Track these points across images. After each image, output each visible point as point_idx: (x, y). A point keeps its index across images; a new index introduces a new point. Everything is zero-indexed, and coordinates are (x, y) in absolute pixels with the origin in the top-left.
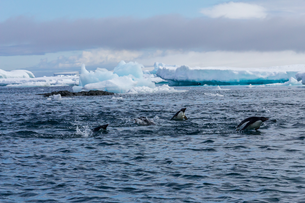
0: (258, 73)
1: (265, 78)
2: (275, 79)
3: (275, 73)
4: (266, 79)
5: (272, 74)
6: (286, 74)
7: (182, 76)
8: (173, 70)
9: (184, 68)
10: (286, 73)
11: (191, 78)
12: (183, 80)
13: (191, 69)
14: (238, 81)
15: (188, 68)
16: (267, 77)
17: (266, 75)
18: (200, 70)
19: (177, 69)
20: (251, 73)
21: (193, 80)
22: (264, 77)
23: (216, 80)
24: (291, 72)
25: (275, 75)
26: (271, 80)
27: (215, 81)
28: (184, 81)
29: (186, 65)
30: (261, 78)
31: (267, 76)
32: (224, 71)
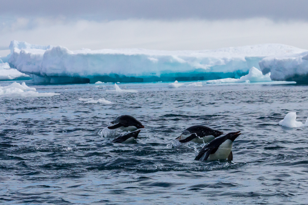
0: (194, 59)
1: (207, 69)
2: (225, 71)
3: (225, 59)
4: (208, 71)
5: (219, 62)
6: (244, 62)
7: (54, 67)
8: (39, 56)
9: (58, 52)
10: (244, 59)
11: (72, 70)
12: (57, 74)
13: (71, 52)
14: (158, 75)
15: (65, 51)
16: (211, 68)
17: (208, 64)
18: (88, 56)
19: (46, 54)
20: (181, 61)
21: (74, 74)
22: (205, 68)
23: (117, 73)
24: (252, 58)
25: (224, 64)
26: (218, 73)
27: (117, 76)
28: (59, 75)
29: (61, 47)
30: (200, 69)
31: (210, 66)
32: (132, 56)
